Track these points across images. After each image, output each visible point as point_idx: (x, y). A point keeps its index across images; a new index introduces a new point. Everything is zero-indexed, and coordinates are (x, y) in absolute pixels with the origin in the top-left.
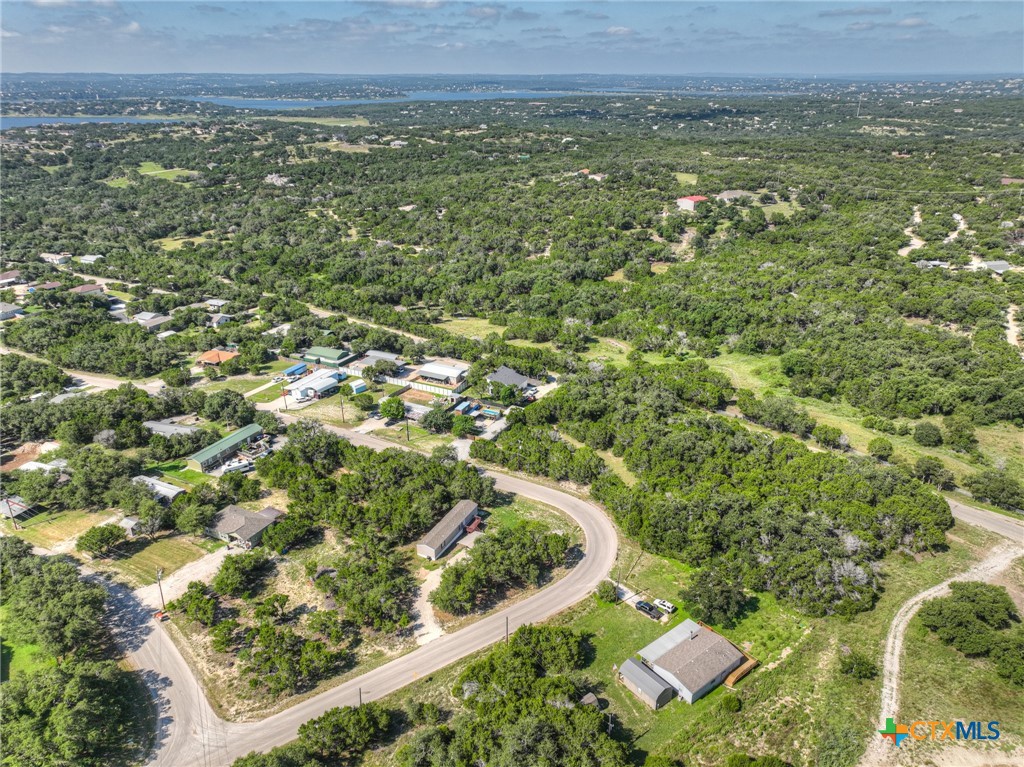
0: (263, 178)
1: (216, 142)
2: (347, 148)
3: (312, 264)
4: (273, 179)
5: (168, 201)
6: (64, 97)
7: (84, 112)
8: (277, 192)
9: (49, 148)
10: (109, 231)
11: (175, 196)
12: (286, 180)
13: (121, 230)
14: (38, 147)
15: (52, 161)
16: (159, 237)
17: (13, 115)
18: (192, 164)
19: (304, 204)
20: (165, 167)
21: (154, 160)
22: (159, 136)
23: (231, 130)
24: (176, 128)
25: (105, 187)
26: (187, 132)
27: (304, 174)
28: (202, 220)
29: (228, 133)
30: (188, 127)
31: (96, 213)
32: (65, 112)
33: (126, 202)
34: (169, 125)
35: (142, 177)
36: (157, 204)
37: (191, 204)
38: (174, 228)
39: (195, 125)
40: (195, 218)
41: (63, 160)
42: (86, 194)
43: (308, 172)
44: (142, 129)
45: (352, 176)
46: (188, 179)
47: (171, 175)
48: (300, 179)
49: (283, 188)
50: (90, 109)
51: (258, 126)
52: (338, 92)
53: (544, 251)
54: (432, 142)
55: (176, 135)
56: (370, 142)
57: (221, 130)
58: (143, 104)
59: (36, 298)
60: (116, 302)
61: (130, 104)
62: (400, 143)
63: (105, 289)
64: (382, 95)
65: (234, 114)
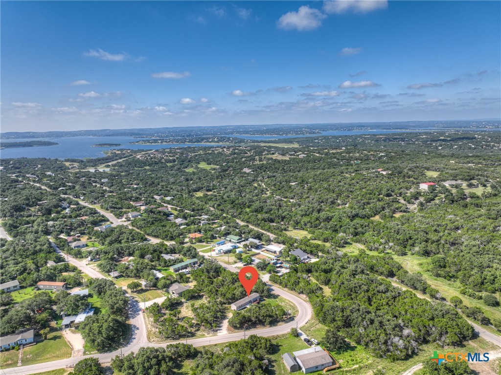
0: (242, 169)
1: (231, 154)
2: (280, 158)
3: (247, 204)
4: (246, 170)
5: (204, 177)
6: (184, 136)
7: (189, 142)
8: (245, 175)
9: (171, 156)
10: (179, 188)
11: (207, 176)
12: (250, 170)
13: (184, 188)
14: (167, 156)
15: (170, 161)
16: (197, 191)
17: (164, 143)
18: (218, 163)
19: (254, 181)
20: (208, 164)
21: (205, 161)
22: (210, 152)
23: (238, 149)
24: (217, 149)
25: (185, 171)
26: (221, 150)
27: (258, 168)
28: (214, 185)
29: (236, 151)
30: (222, 148)
31: (178, 181)
32: (182, 142)
33: (189, 177)
34: (216, 147)
35: (198, 168)
36: (200, 179)
37: (212, 179)
38: (202, 188)
39: (224, 147)
40: (211, 185)
41: (174, 161)
42: (177, 174)
43: (261, 167)
44: (205, 149)
45: (278, 169)
46: (214, 169)
47: (208, 167)
48: (256, 170)
49: (248, 174)
50: (191, 141)
51: (249, 148)
52: (290, 132)
53: (346, 204)
54: (318, 155)
55: (216, 152)
56: (291, 155)
57: (234, 150)
58: (210, 138)
59: (146, 211)
60: (172, 214)
61: (205, 139)
62: (303, 155)
63: (170, 209)
64: (310, 133)
65: (244, 142)
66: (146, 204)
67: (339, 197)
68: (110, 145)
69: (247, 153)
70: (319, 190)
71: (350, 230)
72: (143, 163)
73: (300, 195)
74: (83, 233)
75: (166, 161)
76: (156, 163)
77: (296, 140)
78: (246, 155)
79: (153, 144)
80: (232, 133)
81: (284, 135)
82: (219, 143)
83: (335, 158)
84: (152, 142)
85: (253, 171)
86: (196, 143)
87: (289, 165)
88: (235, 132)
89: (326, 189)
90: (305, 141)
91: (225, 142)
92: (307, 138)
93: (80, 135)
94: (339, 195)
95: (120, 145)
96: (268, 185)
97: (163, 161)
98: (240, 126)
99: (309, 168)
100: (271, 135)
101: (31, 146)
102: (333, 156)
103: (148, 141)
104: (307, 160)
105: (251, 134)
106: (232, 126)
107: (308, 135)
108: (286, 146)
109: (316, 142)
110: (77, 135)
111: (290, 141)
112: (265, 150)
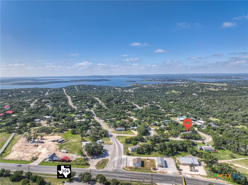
0: (192, 94)
1: (187, 87)
2: (213, 89)
4: (194, 94)
5: (174, 96)
6: (164, 79)
7: (167, 81)
8: (193, 96)
9: (159, 87)
10: (163, 100)
11: (175, 96)
12: (196, 94)
13: (165, 100)
14: (157, 87)
15: (158, 89)
16: (170, 101)
17: (155, 82)
18: (181, 91)
19: (197, 99)
20: (176, 91)
21: (174, 90)
22: (177, 86)
23: (191, 85)
24: (181, 84)
25: (165, 94)
26: (183, 85)
27: (201, 94)
28: (178, 100)
29: (191, 86)
30: (183, 84)
31: (162, 97)
32: (164, 81)
33: (167, 96)
34: (180, 84)
35: (171, 92)
36: (172, 97)
37: (177, 97)
38: (173, 100)
39: (184, 84)
40: (177, 99)
41: (160, 89)
42: (162, 94)
44: (175, 84)
45: (211, 95)
46: (179, 93)
47: (176, 92)
48: (199, 95)
49: (195, 96)
50: (168, 81)
51: (197, 85)
52: (223, 78)
53: (243, 111)
54: (235, 89)
55: (180, 86)
56: (219, 89)
57: (189, 85)
58: (177, 80)
59: (150, 106)
60: (160, 108)
61: (175, 80)
62: (227, 89)
63: (159, 106)
64: (236, 79)
65: (195, 82)
66: (150, 104)
67: (240, 108)
68: (132, 81)
69: (196, 87)
70: (230, 104)
71: (241, 120)
72: (147, 89)
73: (219, 105)
74: (129, 110)
75: (156, 89)
76: (152, 90)
77: (226, 82)
78: (195, 88)
79: (150, 82)
80: (189, 78)
81: (219, 79)
82: (182, 82)
83: (245, 91)
84: (150, 81)
85: (198, 95)
86: (170, 82)
87: (217, 93)
88: (191, 77)
89: (234, 104)
90: (231, 82)
91: (185, 82)
92: (233, 81)
93: (119, 77)
94: (240, 107)
95: (136, 82)
96: (204, 101)
97: (155, 89)
98: (194, 74)
99: (228, 95)
100: (211, 79)
101: (101, 81)
102: (245, 90)
103: (148, 80)
104: (228, 91)
105: (200, 78)
106: (190, 74)
107: (235, 80)
108: (219, 85)
109: (238, 83)
110: (117, 77)
111: (222, 82)
112: (206, 86)
